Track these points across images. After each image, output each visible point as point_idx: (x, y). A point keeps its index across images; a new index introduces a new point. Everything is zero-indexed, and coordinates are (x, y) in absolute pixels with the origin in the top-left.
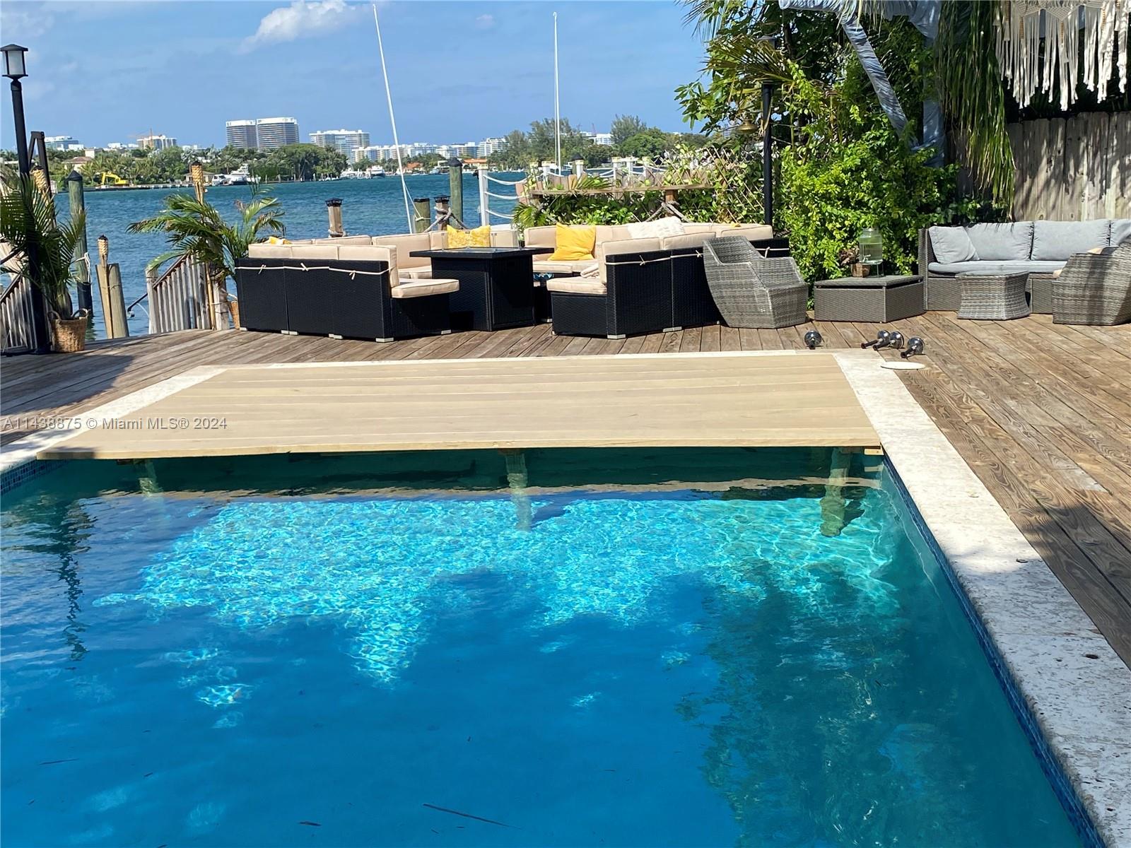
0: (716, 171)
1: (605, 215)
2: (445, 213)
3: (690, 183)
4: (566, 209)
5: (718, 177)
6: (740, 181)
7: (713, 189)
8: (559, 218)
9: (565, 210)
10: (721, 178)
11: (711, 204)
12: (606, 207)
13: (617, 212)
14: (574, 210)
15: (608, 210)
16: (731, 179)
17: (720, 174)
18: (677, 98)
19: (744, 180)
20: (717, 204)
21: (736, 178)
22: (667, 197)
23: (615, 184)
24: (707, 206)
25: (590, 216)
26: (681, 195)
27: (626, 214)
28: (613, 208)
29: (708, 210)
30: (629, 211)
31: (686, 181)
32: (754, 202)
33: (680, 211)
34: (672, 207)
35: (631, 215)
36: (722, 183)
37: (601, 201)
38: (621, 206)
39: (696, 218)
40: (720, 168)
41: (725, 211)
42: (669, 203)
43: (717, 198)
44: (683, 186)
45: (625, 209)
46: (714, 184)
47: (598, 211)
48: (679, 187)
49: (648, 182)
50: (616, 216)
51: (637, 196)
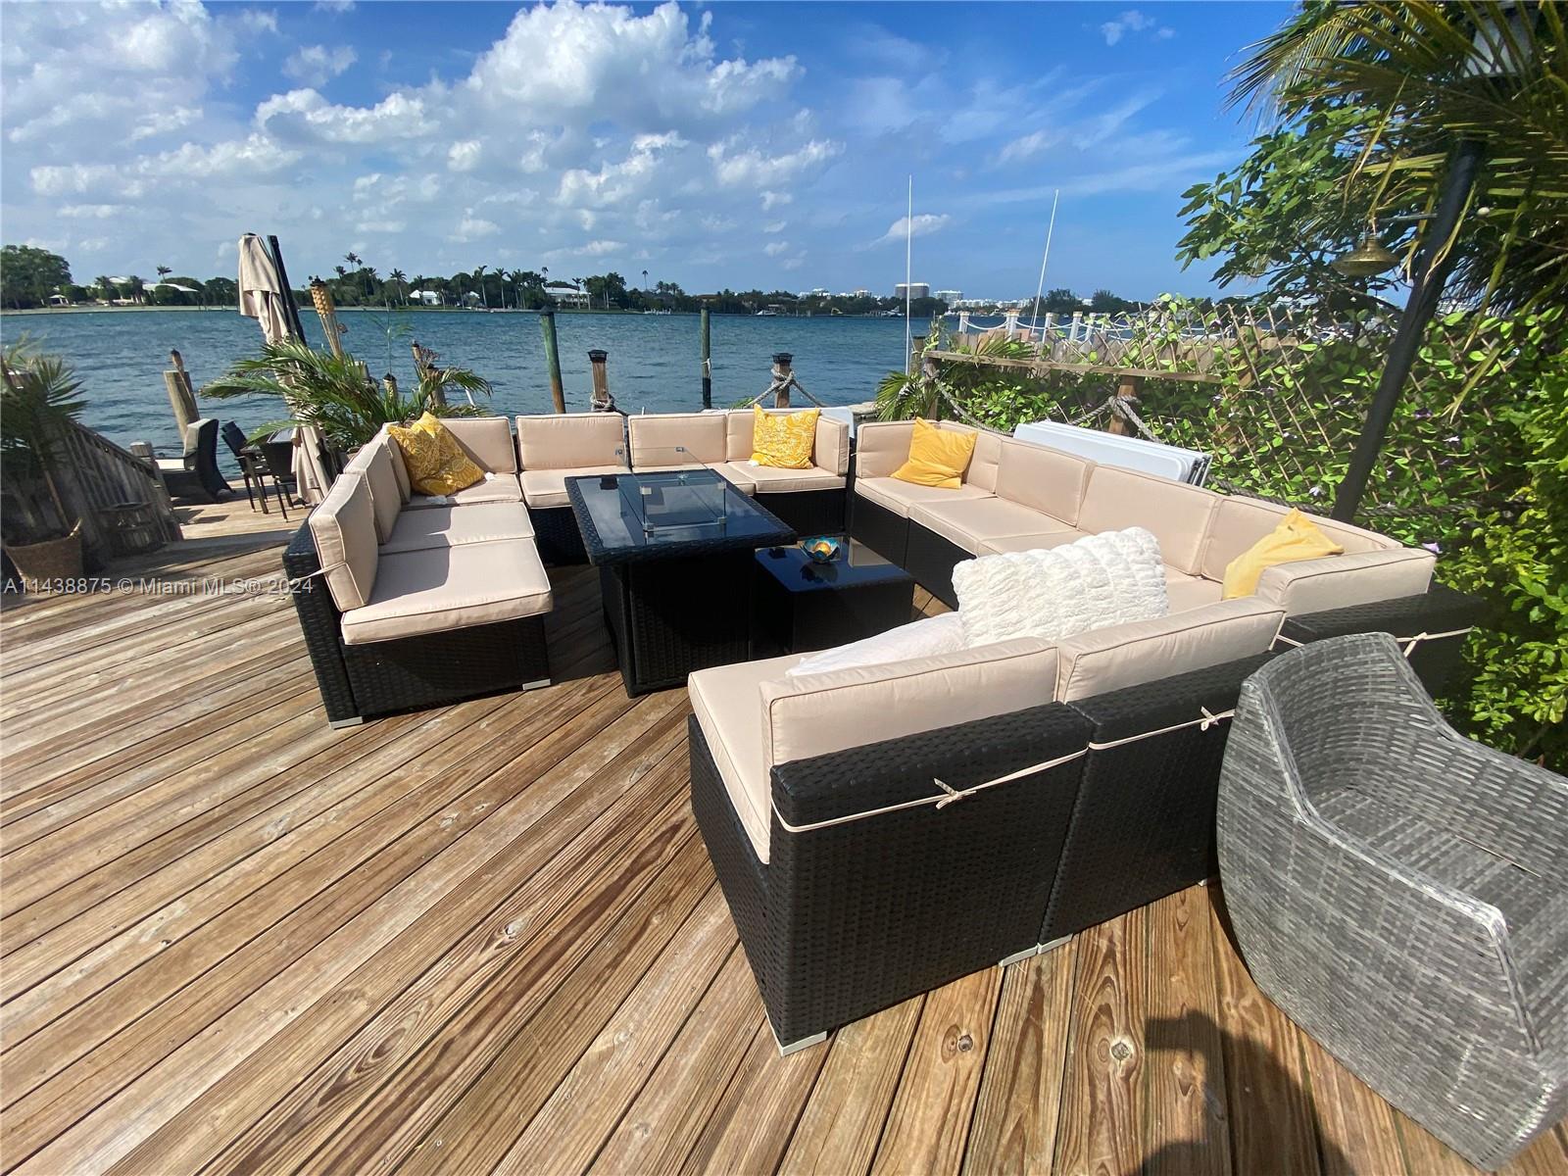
0: (1236, 351)
1: (1015, 399)
2: (781, 380)
3: (1173, 369)
4: (966, 381)
5: (1236, 363)
6: (1287, 378)
7: (1220, 386)
8: (957, 392)
9: (965, 384)
10: (1242, 366)
11: (1205, 412)
12: (1019, 388)
13: (1033, 397)
14: (976, 385)
15: (1021, 393)
16: (1268, 371)
17: (1244, 356)
18: (1184, 211)
19: (1296, 376)
20: (1220, 414)
21: (1279, 370)
22: (1123, 388)
23: (1040, 352)
24: (1197, 415)
25: (995, 397)
26: (1149, 385)
27: (1047, 403)
28: (1030, 390)
29: (1196, 423)
30: (1051, 399)
31: (1164, 362)
32: (1309, 424)
33: (1140, 414)
34: (1127, 408)
35: (1055, 405)
36: (1241, 374)
37: (1016, 377)
38: (1042, 390)
39: (1168, 431)
40: (1246, 345)
41: (1232, 429)
42: (1122, 401)
43: (1222, 403)
44: (1154, 373)
45: (1046, 395)
46: (1224, 375)
47: (1007, 392)
48: (1147, 374)
49: (1094, 356)
50: (1031, 403)
51: (1070, 377)
